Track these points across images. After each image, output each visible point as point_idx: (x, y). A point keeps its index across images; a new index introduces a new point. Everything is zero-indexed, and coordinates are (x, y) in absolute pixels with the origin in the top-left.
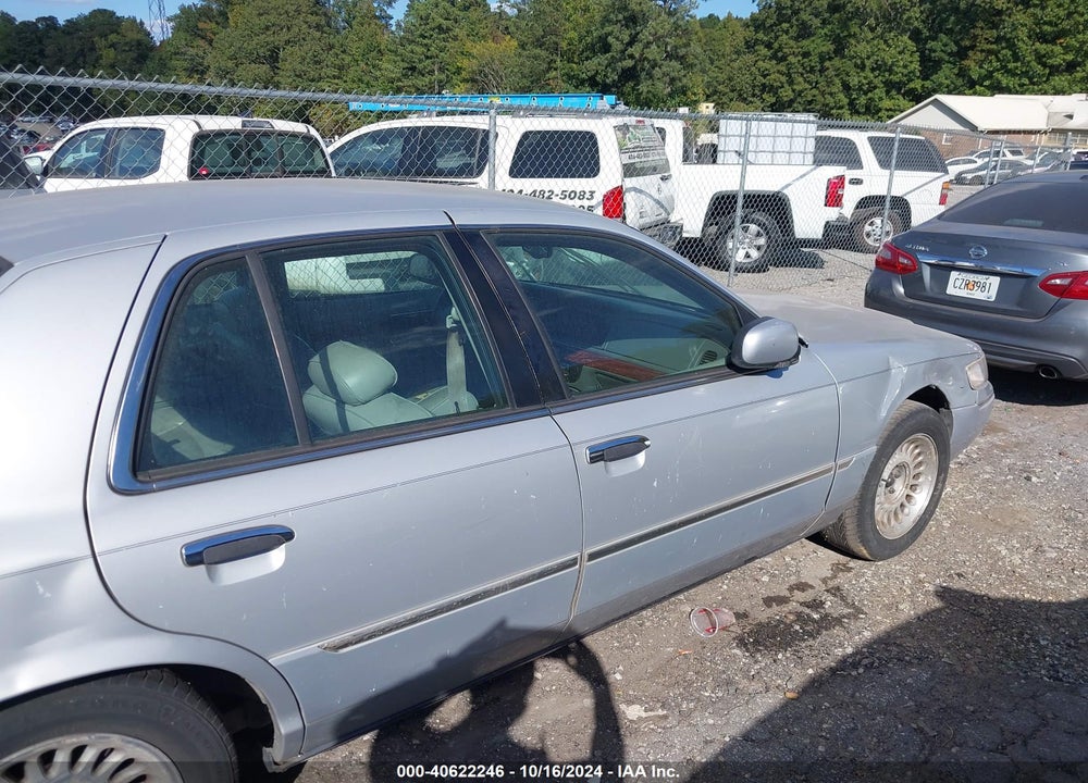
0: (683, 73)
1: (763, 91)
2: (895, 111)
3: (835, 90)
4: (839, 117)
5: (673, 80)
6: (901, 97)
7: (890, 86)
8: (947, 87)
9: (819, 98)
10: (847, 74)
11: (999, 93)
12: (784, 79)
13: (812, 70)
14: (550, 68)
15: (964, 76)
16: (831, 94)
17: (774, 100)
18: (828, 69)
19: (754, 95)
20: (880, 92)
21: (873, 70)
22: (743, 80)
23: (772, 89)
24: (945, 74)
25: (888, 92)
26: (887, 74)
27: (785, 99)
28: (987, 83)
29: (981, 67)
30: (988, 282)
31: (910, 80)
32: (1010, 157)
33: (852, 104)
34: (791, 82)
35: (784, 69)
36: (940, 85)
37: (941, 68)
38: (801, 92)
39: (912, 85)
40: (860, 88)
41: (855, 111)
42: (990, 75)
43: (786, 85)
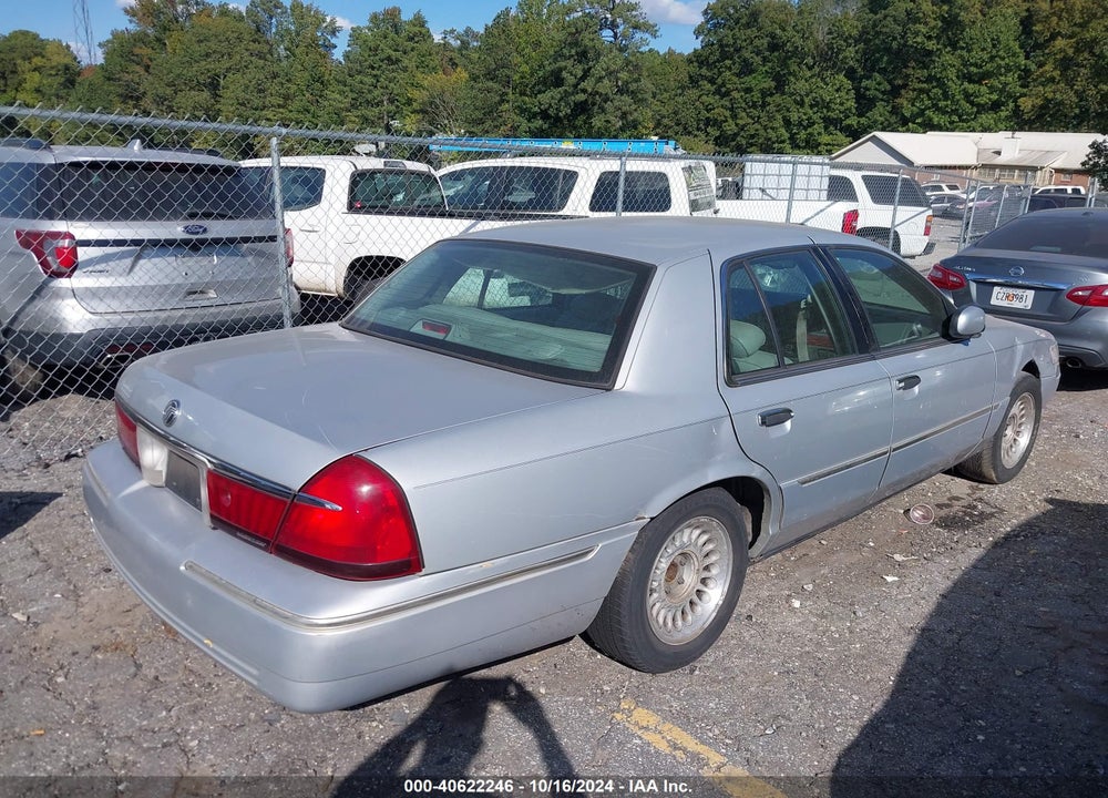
0: (633, 107)
1: (707, 125)
2: (834, 145)
3: (776, 125)
4: (781, 152)
5: (624, 114)
6: (839, 133)
7: (829, 122)
8: (882, 124)
9: (762, 132)
10: (788, 110)
11: (931, 130)
12: (728, 113)
13: (754, 106)
14: (503, 101)
15: (897, 114)
16: (772, 128)
17: (718, 134)
18: (769, 104)
19: (698, 129)
20: (818, 128)
21: (812, 106)
22: (688, 115)
23: (716, 123)
24: (880, 111)
25: (826, 128)
26: (825, 110)
27: (729, 132)
28: (919, 121)
29: (913, 105)
30: (1025, 295)
31: (847, 117)
32: (947, 191)
33: (792, 138)
34: (735, 117)
35: (728, 103)
36: (875, 122)
37: (875, 106)
38: (744, 126)
39: (848, 122)
40: (800, 124)
41: (796, 146)
42: (922, 113)
43: (730, 120)
